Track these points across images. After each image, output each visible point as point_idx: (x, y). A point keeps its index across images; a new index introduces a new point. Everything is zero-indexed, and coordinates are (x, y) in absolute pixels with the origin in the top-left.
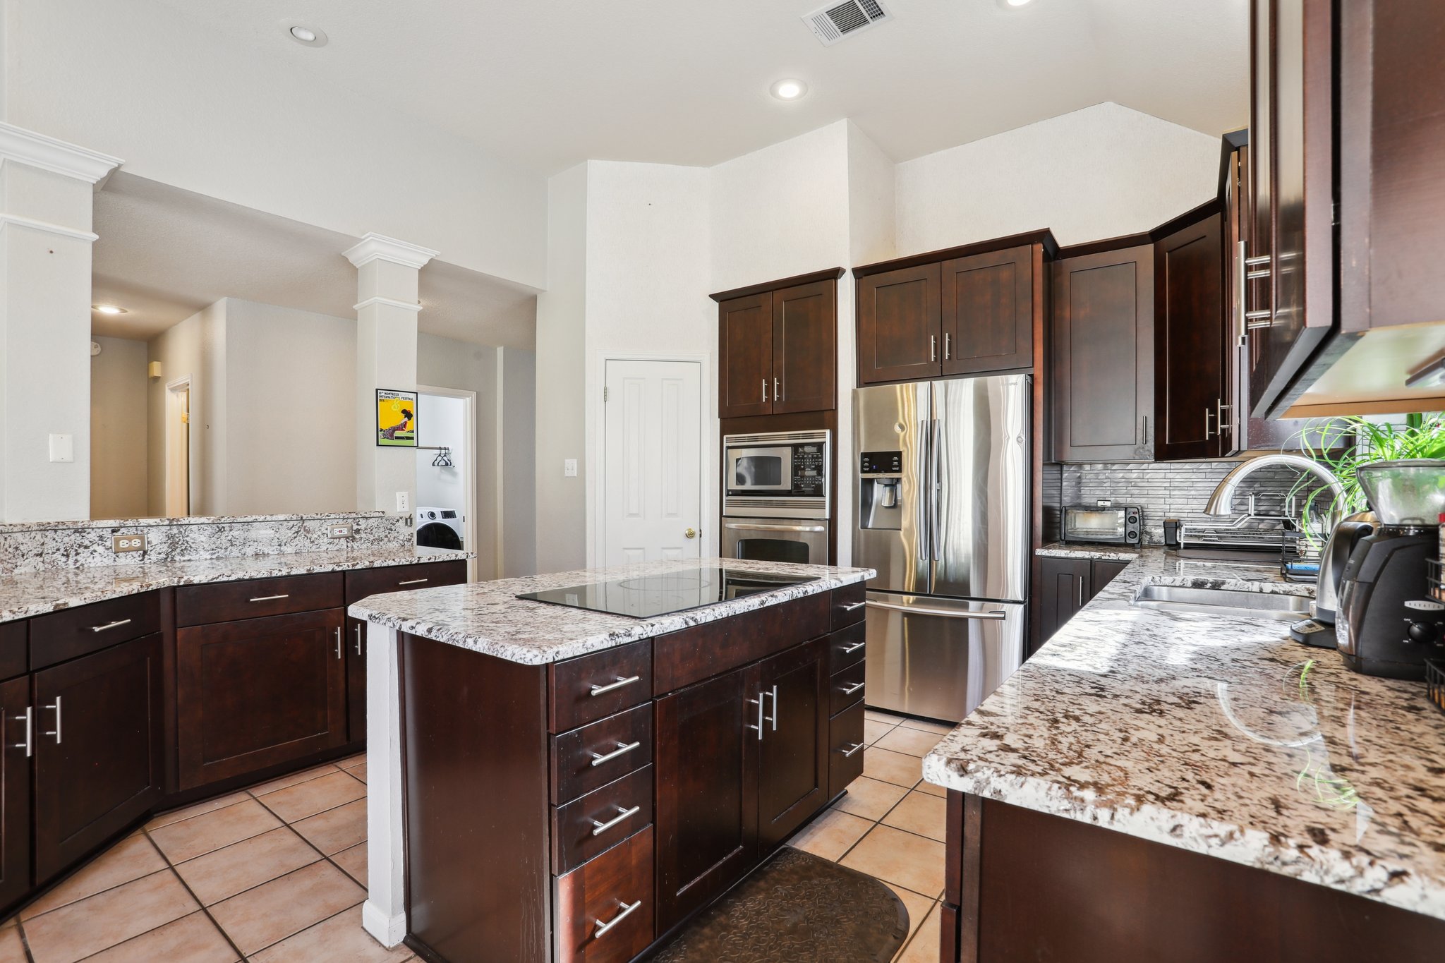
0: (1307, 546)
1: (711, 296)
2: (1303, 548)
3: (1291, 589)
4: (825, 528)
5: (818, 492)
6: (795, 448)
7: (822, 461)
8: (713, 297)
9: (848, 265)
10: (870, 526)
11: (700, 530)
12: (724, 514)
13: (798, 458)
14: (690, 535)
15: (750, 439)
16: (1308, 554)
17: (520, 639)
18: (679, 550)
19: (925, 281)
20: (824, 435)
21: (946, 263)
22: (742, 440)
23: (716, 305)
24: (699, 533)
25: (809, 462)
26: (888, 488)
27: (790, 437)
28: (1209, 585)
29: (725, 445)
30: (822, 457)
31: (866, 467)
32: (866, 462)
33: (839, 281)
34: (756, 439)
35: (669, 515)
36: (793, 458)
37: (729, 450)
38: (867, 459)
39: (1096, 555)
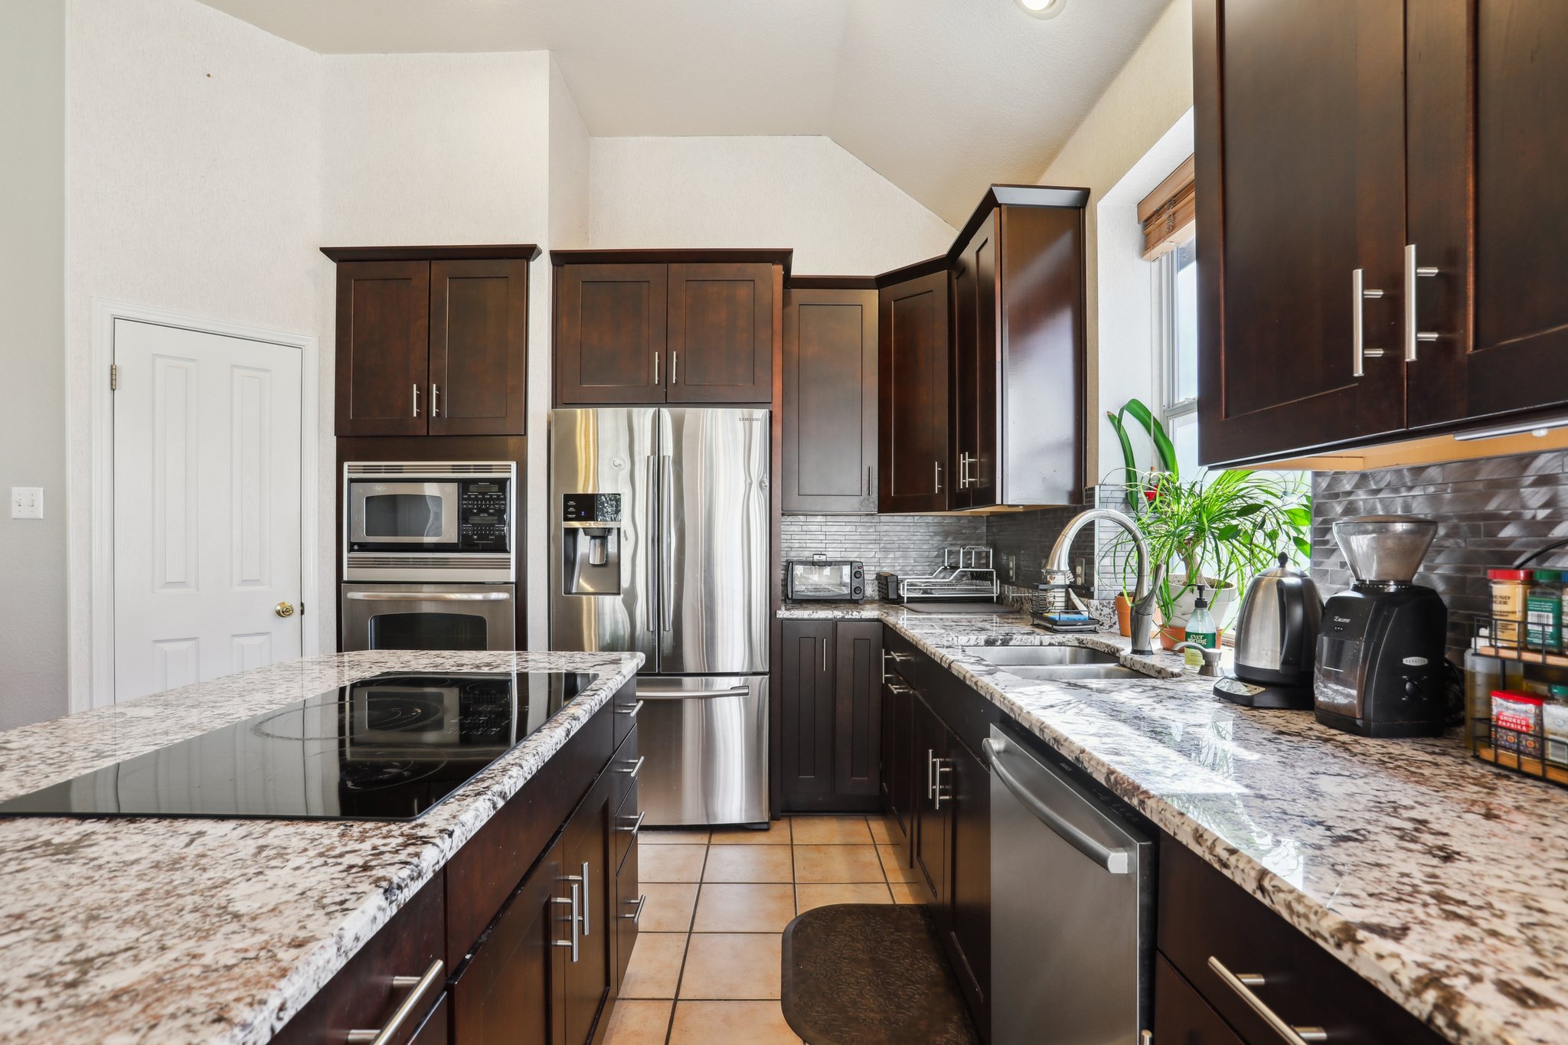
0: (1054, 597)
1: (324, 250)
2: (1051, 599)
3: (1064, 640)
4: (511, 594)
5: (501, 546)
6: (464, 485)
7: (505, 505)
8: (329, 252)
9: (545, 247)
10: (574, 591)
11: (302, 605)
12: (345, 578)
13: (469, 499)
14: (283, 613)
15: (389, 469)
16: (1056, 604)
17: (116, 997)
18: (264, 637)
19: (646, 284)
20: (508, 469)
21: (674, 267)
22: (377, 470)
23: (331, 267)
24: (300, 608)
25: (486, 505)
26: (598, 541)
27: (455, 469)
28: (1000, 642)
29: (346, 476)
30: (505, 499)
31: (571, 513)
32: (572, 506)
33: (532, 264)
34: (400, 469)
35: (245, 582)
36: (460, 499)
37: (353, 484)
38: (572, 503)
39: (838, 614)
